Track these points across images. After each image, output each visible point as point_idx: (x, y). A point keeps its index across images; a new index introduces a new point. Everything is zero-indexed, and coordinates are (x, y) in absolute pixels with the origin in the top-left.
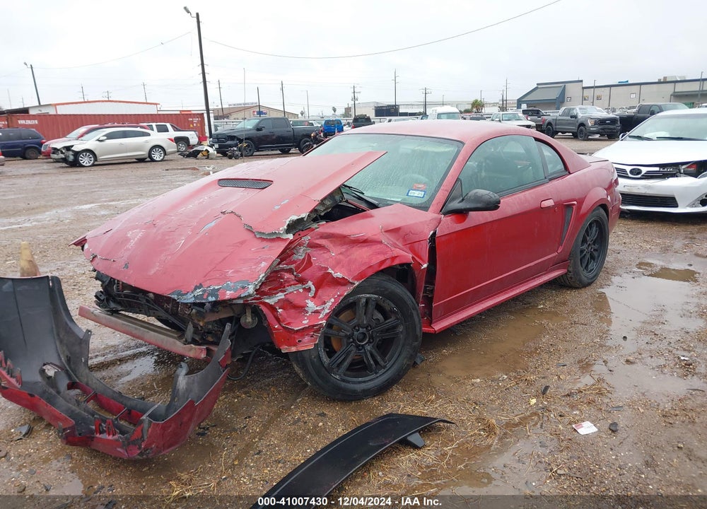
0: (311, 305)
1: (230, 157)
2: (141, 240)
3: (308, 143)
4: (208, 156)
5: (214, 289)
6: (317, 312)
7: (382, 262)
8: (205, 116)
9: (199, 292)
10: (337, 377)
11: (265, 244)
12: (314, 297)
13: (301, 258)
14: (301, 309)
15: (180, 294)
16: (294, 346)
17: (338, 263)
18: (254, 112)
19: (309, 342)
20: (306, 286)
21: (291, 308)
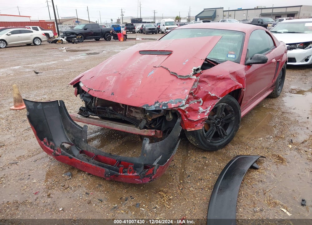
0: (201, 109)
1: (73, 43)
2: (117, 81)
3: (109, 36)
4: (62, 42)
5: (165, 103)
6: (204, 112)
7: (232, 88)
8: (55, 23)
9: (157, 105)
10: (209, 141)
11: (183, 81)
12: (202, 106)
13: (196, 87)
14: (196, 111)
15: (147, 106)
16: (193, 128)
17: (212, 90)
18: (74, 21)
19: (201, 126)
20: (199, 101)
21: (192, 111)
